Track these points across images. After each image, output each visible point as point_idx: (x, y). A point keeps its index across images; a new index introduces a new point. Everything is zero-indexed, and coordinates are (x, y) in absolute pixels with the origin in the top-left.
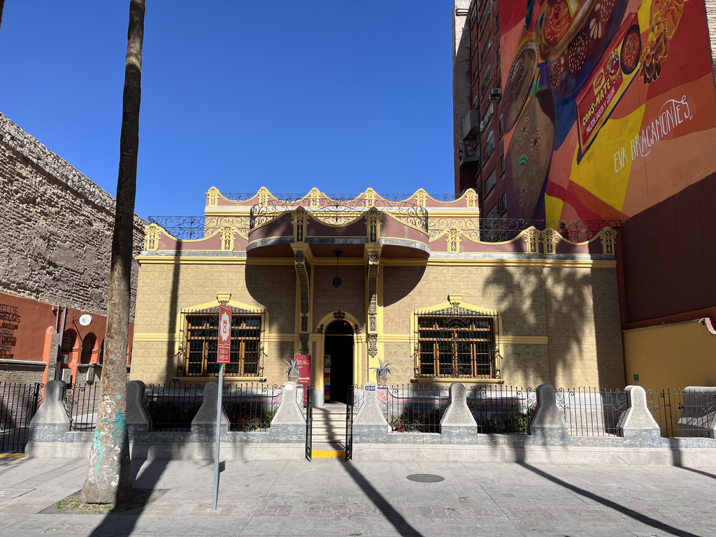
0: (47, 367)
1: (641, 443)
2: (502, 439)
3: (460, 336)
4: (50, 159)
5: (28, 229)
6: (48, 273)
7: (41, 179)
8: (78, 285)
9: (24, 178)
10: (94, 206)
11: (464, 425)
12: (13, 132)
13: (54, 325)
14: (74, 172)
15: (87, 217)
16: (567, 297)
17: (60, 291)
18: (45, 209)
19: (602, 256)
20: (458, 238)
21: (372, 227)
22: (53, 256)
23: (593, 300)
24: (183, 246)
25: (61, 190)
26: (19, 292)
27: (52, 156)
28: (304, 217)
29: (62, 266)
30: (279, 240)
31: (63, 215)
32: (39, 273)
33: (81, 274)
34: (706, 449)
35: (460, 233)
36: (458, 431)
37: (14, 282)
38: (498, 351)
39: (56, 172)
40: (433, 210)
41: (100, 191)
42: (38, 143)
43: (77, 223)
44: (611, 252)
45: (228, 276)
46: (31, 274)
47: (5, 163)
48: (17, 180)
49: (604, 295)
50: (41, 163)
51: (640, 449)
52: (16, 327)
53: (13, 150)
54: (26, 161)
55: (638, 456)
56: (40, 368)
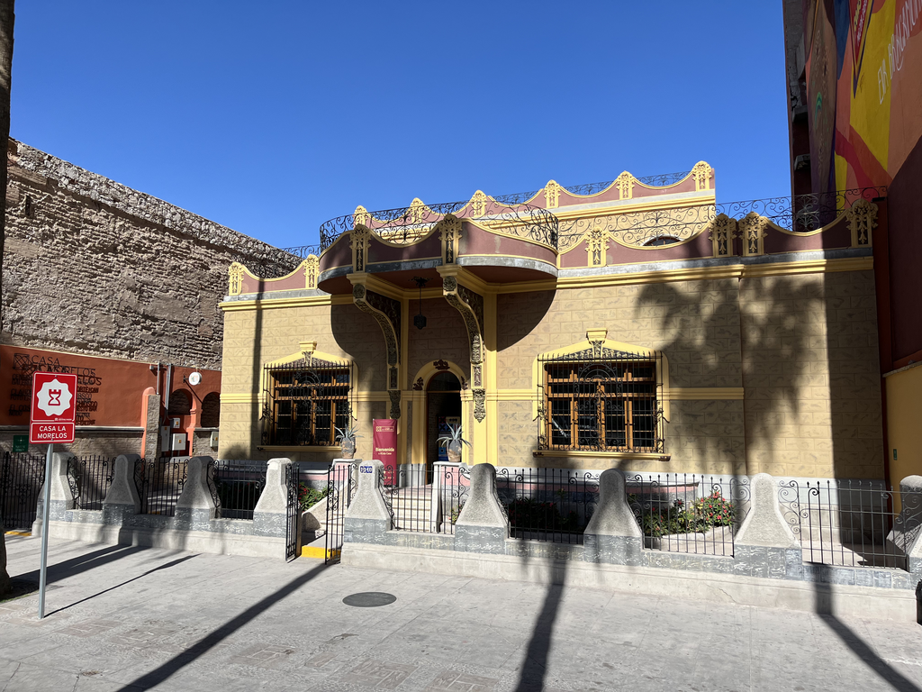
0: (145, 433)
1: (765, 570)
2: (538, 548)
3: (608, 391)
4: (133, 199)
5: (108, 281)
6: (143, 328)
7: (122, 223)
8: (193, 338)
9: (96, 225)
10: (209, 246)
11: (485, 525)
12: (71, 175)
13: (154, 385)
14: (173, 210)
15: (199, 259)
16: (773, 321)
17: (165, 348)
18: (131, 256)
19: (849, 250)
20: (603, 245)
21: (447, 241)
22: (149, 309)
23: (828, 326)
24: (266, 286)
25: (156, 233)
26: (103, 352)
27: (136, 195)
28: (364, 238)
29: (164, 319)
30: (337, 271)
31: (160, 261)
32: (130, 329)
33: (196, 326)
34: (892, 589)
35: (607, 236)
36: (477, 534)
37: (93, 341)
38: (662, 412)
39: (144, 213)
40: (643, 201)
41: (217, 228)
42: (113, 182)
43: (183, 268)
44: (866, 242)
45: (312, 321)
46: (119, 331)
47: (64, 211)
48: (86, 228)
49: (850, 315)
50: (120, 205)
51: (761, 580)
52: (96, 390)
53: (75, 195)
54: (97, 205)
55: (757, 592)
56: (139, 434)
